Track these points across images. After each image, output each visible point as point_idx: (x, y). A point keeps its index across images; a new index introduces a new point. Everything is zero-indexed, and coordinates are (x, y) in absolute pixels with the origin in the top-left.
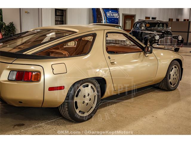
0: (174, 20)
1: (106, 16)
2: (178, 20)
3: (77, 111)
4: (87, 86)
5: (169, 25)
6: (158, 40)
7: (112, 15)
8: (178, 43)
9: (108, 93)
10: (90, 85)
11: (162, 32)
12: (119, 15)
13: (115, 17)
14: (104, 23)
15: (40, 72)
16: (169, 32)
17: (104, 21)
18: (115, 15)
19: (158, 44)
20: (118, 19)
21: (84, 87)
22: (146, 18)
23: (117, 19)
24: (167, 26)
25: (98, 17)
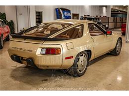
3: (78, 70)
4: (82, 55)
9: (92, 58)
10: (84, 55)
15: (60, 49)
21: (81, 56)
22: (85, 15)
23: (70, 16)
24: (99, 19)
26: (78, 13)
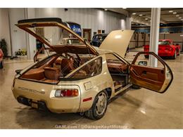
3: (97, 112)
10: (103, 93)
15: (77, 90)
21: (100, 95)
23: (80, 33)
26: (89, 28)
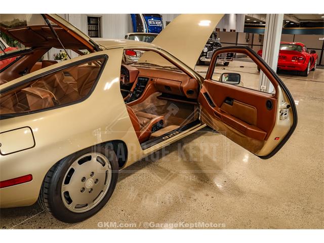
0: (221, 30)
1: (147, 24)
2: (224, 30)
4: (89, 159)
5: (218, 35)
6: (206, 53)
7: (154, 23)
8: (228, 56)
10: (95, 156)
11: (210, 44)
12: (162, 23)
13: (158, 25)
14: (145, 33)
16: (218, 43)
17: (145, 30)
18: (158, 23)
19: (206, 58)
20: (161, 27)
24: (216, 37)
25: (138, 25)
